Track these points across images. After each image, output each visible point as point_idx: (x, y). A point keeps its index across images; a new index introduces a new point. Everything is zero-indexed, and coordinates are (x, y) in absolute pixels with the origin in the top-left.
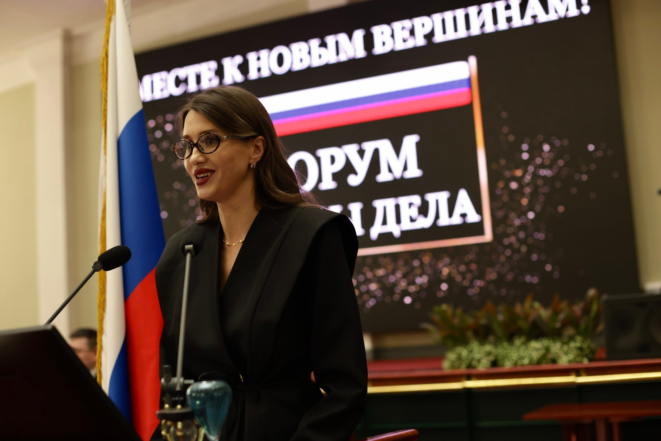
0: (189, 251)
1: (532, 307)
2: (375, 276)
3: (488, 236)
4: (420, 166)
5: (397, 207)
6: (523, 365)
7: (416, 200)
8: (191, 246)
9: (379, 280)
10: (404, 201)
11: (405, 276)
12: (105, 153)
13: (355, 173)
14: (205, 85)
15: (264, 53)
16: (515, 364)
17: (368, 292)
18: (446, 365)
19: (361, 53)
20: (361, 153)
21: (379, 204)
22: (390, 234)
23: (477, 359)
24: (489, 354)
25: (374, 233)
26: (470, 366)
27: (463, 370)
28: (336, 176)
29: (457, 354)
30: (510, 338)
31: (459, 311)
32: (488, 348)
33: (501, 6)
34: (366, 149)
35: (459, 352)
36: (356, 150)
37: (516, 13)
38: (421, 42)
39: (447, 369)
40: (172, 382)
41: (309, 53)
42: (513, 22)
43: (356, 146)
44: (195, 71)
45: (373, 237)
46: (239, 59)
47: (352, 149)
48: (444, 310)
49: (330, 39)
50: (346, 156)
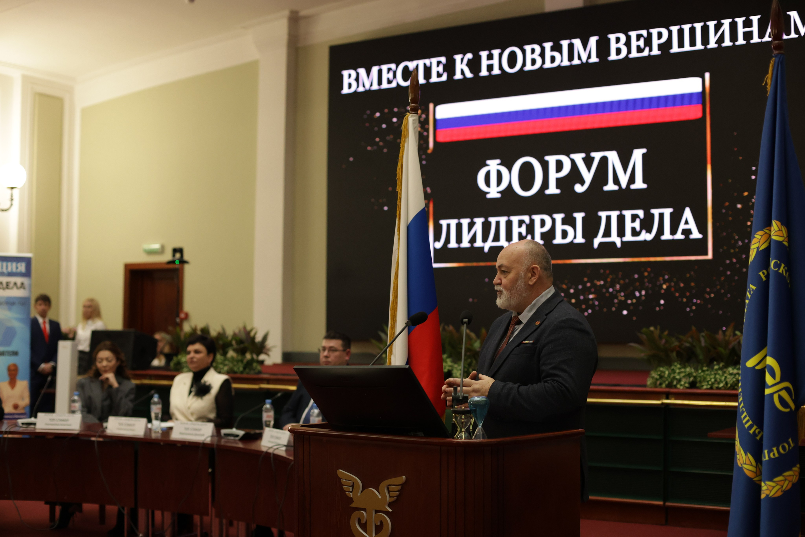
0: (465, 322)
1: (735, 335)
2: (594, 285)
3: (710, 256)
6: (718, 388)
7: (641, 213)
8: (466, 320)
9: (598, 291)
10: (628, 214)
11: (623, 289)
12: (399, 234)
13: (582, 182)
14: (434, 79)
15: (496, 52)
16: (711, 388)
17: (587, 300)
18: (649, 382)
19: (594, 59)
20: (588, 162)
21: (603, 215)
22: (614, 244)
23: (677, 379)
24: (690, 375)
25: (597, 242)
26: (670, 385)
27: (663, 388)
28: (560, 182)
30: (710, 364)
31: (666, 333)
32: (689, 369)
33: (740, 21)
34: (593, 159)
35: (662, 372)
36: (583, 159)
37: (755, 29)
38: (656, 52)
39: (650, 386)
40: (458, 394)
41: (542, 55)
42: (752, 39)
43: (583, 155)
44: (425, 65)
45: (596, 245)
46: (469, 56)
47: (578, 158)
48: (652, 332)
49: (565, 43)
50: (573, 162)
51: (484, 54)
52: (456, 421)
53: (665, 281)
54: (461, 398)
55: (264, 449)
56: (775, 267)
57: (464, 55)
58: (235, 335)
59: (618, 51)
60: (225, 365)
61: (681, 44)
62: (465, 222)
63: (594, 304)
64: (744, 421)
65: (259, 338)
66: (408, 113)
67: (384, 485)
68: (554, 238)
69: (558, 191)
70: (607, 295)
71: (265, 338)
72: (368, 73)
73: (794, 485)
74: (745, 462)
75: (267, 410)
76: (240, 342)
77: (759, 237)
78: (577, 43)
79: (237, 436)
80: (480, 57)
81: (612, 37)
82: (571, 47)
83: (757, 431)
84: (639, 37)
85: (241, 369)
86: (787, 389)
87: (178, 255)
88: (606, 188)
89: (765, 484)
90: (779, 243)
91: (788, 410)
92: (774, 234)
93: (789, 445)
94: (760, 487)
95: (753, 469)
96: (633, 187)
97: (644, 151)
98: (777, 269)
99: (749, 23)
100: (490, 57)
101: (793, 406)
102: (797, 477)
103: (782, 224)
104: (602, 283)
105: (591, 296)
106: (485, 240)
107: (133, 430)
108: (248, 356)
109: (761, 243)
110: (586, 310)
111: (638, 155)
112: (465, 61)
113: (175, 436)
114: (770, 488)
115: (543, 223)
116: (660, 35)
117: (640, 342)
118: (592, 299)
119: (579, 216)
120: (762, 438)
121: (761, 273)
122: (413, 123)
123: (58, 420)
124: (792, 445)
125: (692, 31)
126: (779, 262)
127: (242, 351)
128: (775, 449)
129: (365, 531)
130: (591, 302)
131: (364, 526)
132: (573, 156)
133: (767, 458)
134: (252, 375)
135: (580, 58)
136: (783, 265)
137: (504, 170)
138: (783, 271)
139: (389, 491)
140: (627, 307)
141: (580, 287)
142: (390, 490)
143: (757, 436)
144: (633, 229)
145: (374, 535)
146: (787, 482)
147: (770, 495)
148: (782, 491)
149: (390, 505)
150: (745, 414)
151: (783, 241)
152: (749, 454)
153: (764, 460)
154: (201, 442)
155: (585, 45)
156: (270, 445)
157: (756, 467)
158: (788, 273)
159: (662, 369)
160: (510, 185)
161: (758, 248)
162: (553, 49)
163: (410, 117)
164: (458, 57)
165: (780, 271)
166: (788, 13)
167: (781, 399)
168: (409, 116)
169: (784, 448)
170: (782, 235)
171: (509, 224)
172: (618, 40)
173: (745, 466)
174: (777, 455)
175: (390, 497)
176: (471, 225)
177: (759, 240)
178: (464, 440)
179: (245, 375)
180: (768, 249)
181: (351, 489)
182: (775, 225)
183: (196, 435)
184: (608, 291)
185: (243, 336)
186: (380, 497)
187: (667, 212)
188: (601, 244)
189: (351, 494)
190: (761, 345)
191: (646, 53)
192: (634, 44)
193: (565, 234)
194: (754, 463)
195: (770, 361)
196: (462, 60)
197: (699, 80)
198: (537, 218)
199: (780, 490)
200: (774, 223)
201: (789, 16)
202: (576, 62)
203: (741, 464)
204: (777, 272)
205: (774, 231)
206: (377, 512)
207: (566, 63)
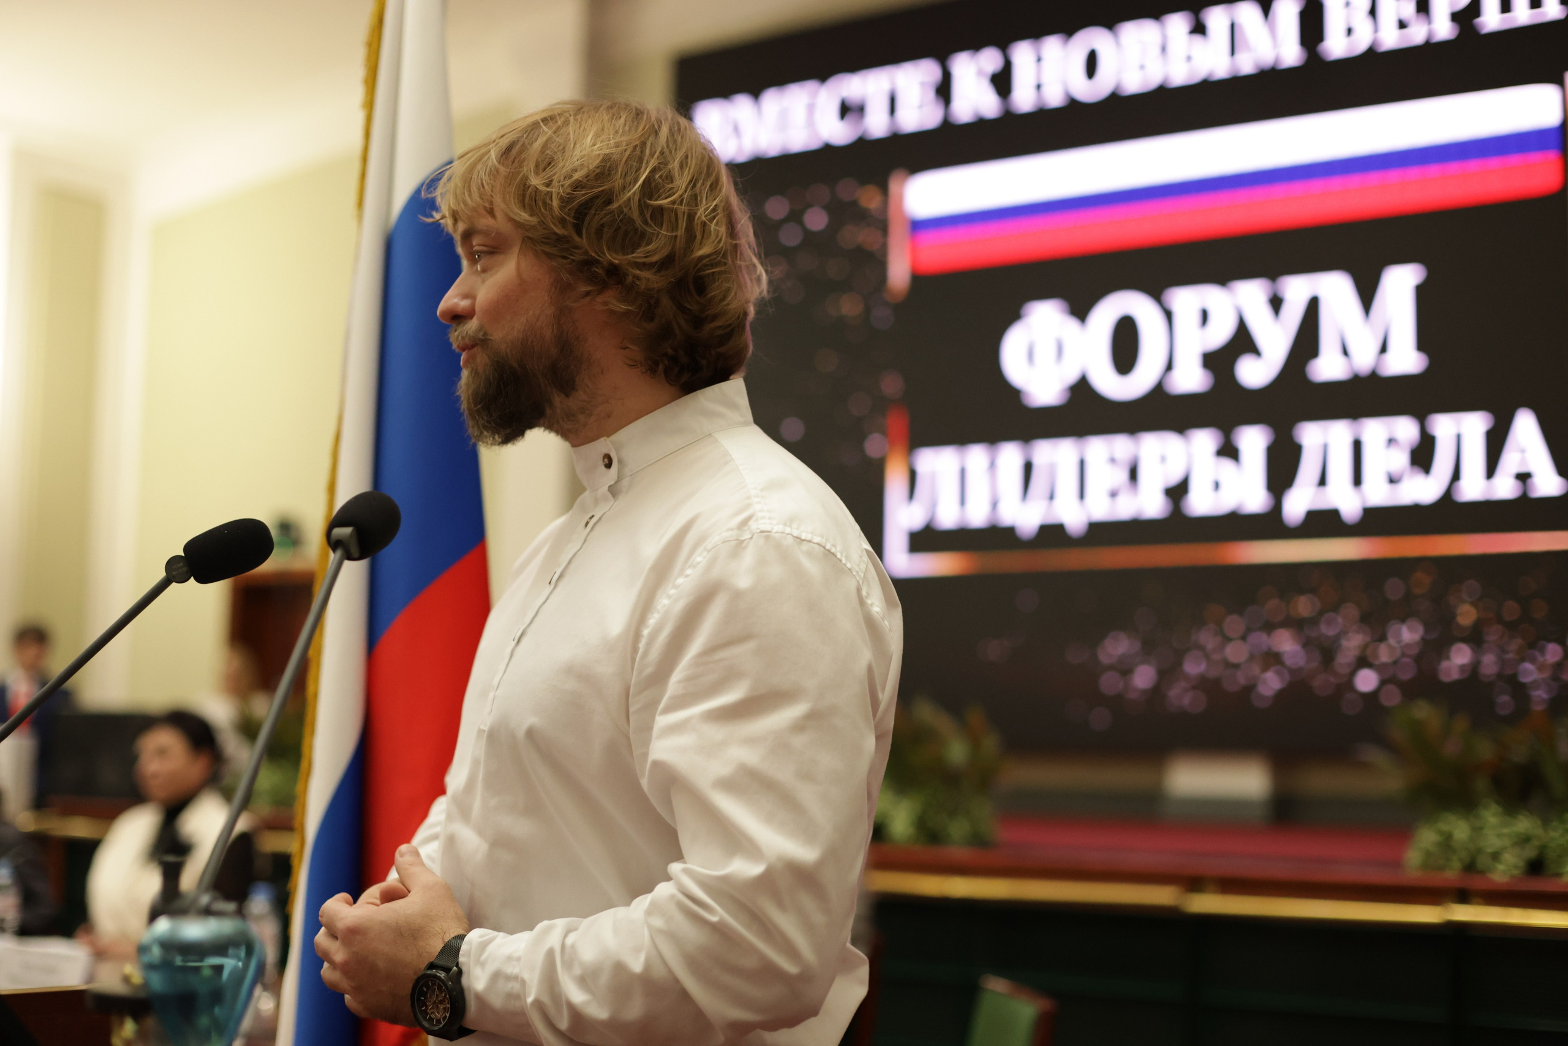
2: (1288, 612)
4: (1423, 343)
5: (1357, 446)
7: (1406, 429)
10: (1374, 430)
14: (907, 118)
15: (1052, 45)
17: (1269, 653)
18: (1412, 857)
19: (1291, 54)
20: (1276, 303)
21: (1310, 434)
22: (1338, 512)
23: (1490, 850)
24: (1524, 840)
25: (1294, 507)
26: (1470, 868)
27: (1452, 874)
28: (1212, 361)
29: (1441, 833)
31: (1461, 723)
32: (1524, 824)
35: (1446, 831)
38: (1444, 30)
39: (1413, 871)
41: (1164, 52)
43: (1263, 285)
45: (1291, 515)
47: (1254, 293)
49: (1216, 16)
59: (1351, 31)
61: (1507, 8)
62: (977, 455)
68: (1189, 500)
69: (1207, 384)
72: (757, 106)
78: (1249, 12)
80: (1013, 59)
82: (1235, 31)
88: (1313, 375)
96: (1386, 369)
97: (1419, 272)
111: (1399, 281)
132: (1237, 288)
137: (1069, 326)
159: (1446, 822)
160: (1086, 374)
164: (961, 60)
187: (1476, 422)
191: (1419, 35)
192: (1389, 10)
197: (1552, 91)
198: (1149, 444)
207: (1223, 70)
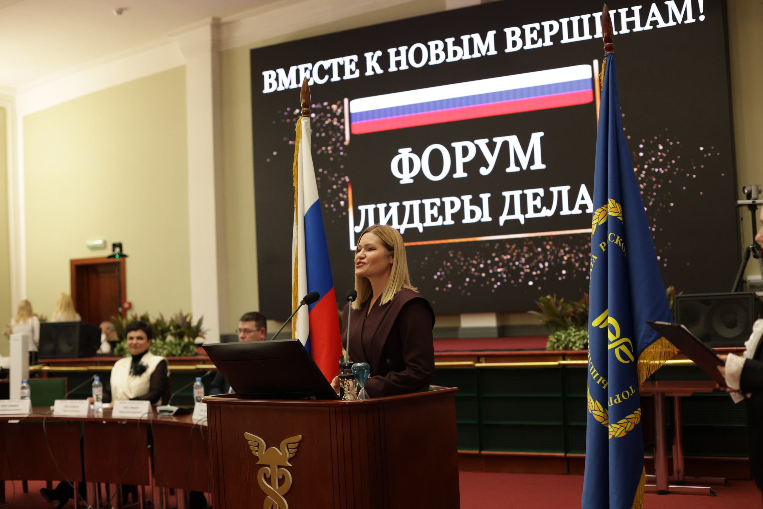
2: (502, 260)
4: (544, 159)
7: (541, 191)
9: (505, 264)
10: (529, 193)
11: (528, 262)
12: (297, 224)
13: (487, 166)
14: (348, 76)
15: (403, 49)
17: (495, 274)
18: (548, 345)
19: (493, 52)
20: (491, 146)
21: (507, 194)
22: (517, 221)
23: (573, 341)
25: (502, 220)
27: (560, 350)
28: (466, 167)
31: (562, 300)
33: (623, 11)
34: (495, 143)
35: (559, 336)
36: (487, 144)
37: (637, 18)
38: (548, 43)
39: (549, 349)
40: (344, 362)
41: (445, 50)
42: (634, 27)
43: (487, 140)
44: (338, 63)
45: (501, 223)
46: (379, 53)
47: (482, 143)
48: (549, 300)
49: (465, 38)
50: (477, 147)
51: (392, 51)
52: (343, 385)
53: (566, 253)
54: (347, 365)
55: (195, 422)
56: (611, 240)
57: (374, 52)
58: (172, 321)
59: (514, 44)
60: (164, 349)
61: (571, 35)
62: (382, 207)
63: (502, 276)
64: (592, 374)
65: (194, 323)
66: (301, 117)
67: (283, 443)
68: (463, 218)
69: (465, 175)
70: (514, 268)
71: (200, 322)
72: (287, 73)
73: (636, 426)
74: (594, 409)
75: (198, 387)
76: (177, 327)
77: (598, 214)
78: (476, 37)
79: (171, 412)
80: (388, 54)
81: (508, 31)
82: (471, 41)
83: (603, 382)
84: (532, 30)
85: (179, 352)
86: (626, 344)
87: (117, 250)
88: (508, 170)
89: (611, 426)
90: (615, 218)
91: (628, 362)
92: (610, 211)
93: (630, 392)
94: (607, 429)
95: (602, 414)
96: (533, 168)
97: (542, 134)
98: (613, 241)
99: (630, 14)
100: (398, 54)
101: (632, 358)
102: (639, 420)
103: (616, 202)
104: (509, 257)
105: (499, 270)
106: (400, 222)
107: (78, 411)
108: (186, 339)
109: (600, 218)
110: (495, 283)
111: (536, 138)
112: (375, 58)
113: (116, 414)
114: (616, 430)
115: (453, 205)
116: (551, 28)
117: (539, 310)
118: (500, 273)
119: (485, 197)
120: (607, 387)
121: (601, 245)
122: (306, 125)
123: (10, 405)
124: (633, 392)
125: (581, 22)
126: (615, 235)
127: (180, 336)
128: (618, 396)
129: (270, 484)
130: (499, 275)
131: (269, 481)
132: (477, 142)
133: (612, 404)
134: (189, 357)
135: (479, 51)
136: (618, 237)
137: (415, 157)
138: (618, 243)
139: (288, 449)
140: (532, 278)
141: (489, 262)
142: (289, 447)
143: (603, 386)
144: (535, 207)
145: (277, 488)
146: (630, 424)
147: (615, 436)
148: (625, 432)
149: (290, 460)
150: (593, 367)
151: (617, 216)
152: (597, 401)
153: (609, 405)
154: (139, 418)
155: (484, 39)
156: (199, 418)
157: (604, 413)
158: (623, 244)
159: (558, 333)
160: (421, 172)
161: (597, 223)
162: (455, 44)
163: (303, 120)
164: (368, 55)
165: (616, 242)
166: (666, 3)
167: (621, 353)
168: (301, 119)
169: (626, 395)
170: (618, 212)
171: (422, 207)
172: (513, 33)
173: (594, 412)
174: (620, 401)
175: (290, 453)
176: (387, 209)
177: (598, 217)
178: (350, 400)
179: (183, 358)
180: (606, 224)
181: (256, 449)
182: (611, 202)
183: (134, 412)
184: (514, 265)
185: (180, 322)
186: (281, 454)
187: (565, 189)
188: (506, 222)
189: (257, 453)
190: (603, 307)
191: (539, 45)
192: (528, 36)
193: (473, 214)
194: (601, 409)
195: (611, 321)
196: (372, 57)
197: (588, 67)
198: (447, 200)
199: (624, 431)
200: (610, 201)
201: (667, 6)
202: (476, 55)
203: (591, 411)
204: (613, 244)
205: (610, 208)
206: (279, 467)
207: (467, 56)
